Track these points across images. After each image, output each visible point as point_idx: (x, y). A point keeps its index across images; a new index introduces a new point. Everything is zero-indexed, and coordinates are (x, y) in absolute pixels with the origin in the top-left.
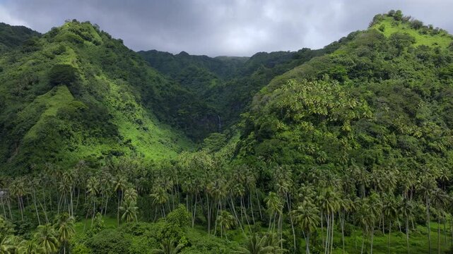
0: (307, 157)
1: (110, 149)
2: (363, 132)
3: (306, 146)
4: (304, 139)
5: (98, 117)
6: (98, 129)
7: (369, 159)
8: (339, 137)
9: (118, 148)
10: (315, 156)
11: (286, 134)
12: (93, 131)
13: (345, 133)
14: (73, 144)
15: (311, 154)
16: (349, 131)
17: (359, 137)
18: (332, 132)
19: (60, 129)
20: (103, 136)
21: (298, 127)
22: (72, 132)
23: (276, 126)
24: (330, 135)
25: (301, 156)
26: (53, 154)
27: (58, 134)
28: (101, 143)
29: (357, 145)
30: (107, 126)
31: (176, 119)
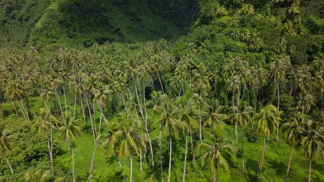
0: (239, 44)
1: (102, 36)
2: (315, 14)
3: (241, 32)
4: (243, 23)
5: (92, 10)
6: (92, 20)
7: (314, 47)
8: (284, 22)
9: (108, 35)
10: (248, 42)
11: (224, 20)
12: (88, 22)
13: (291, 16)
14: (72, 32)
15: (245, 41)
16: (296, 14)
17: (308, 21)
18: (275, 15)
19: (60, 20)
20: (97, 26)
21: (240, 11)
22: (69, 22)
23: (216, 11)
24: (274, 18)
25: (232, 42)
26: (54, 40)
27: (58, 24)
28: (95, 31)
29: (304, 30)
30: (99, 17)
31: (167, 11)
